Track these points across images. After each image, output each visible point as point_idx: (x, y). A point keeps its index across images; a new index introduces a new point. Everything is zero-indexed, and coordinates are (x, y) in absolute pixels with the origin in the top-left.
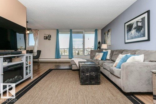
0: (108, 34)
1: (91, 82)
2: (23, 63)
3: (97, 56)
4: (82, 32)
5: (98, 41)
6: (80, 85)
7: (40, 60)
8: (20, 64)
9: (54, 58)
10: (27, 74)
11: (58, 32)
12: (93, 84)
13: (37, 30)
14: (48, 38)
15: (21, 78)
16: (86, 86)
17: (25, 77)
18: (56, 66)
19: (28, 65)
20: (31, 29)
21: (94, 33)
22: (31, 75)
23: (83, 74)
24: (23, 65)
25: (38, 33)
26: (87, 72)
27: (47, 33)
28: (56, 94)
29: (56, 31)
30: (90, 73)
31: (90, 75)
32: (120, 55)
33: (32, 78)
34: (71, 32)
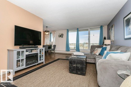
0: (112, 30)
1: (77, 72)
2: (38, 53)
3: (95, 51)
4: (87, 30)
5: (104, 37)
6: (69, 73)
7: (56, 52)
8: (36, 54)
9: (65, 51)
10: (40, 60)
11: (68, 31)
12: (79, 74)
13: (54, 31)
14: (61, 36)
15: (37, 62)
16: (73, 74)
17: (39, 62)
18: (67, 57)
19: (41, 55)
20: (49, 31)
21: (100, 29)
22: (44, 61)
23: (71, 65)
24: (38, 54)
25: (55, 33)
26: (74, 63)
27: (61, 33)
28: (49, 75)
29: (66, 30)
30: (76, 64)
31: (76, 66)
32: (105, 51)
33: (44, 63)
34: (78, 30)
